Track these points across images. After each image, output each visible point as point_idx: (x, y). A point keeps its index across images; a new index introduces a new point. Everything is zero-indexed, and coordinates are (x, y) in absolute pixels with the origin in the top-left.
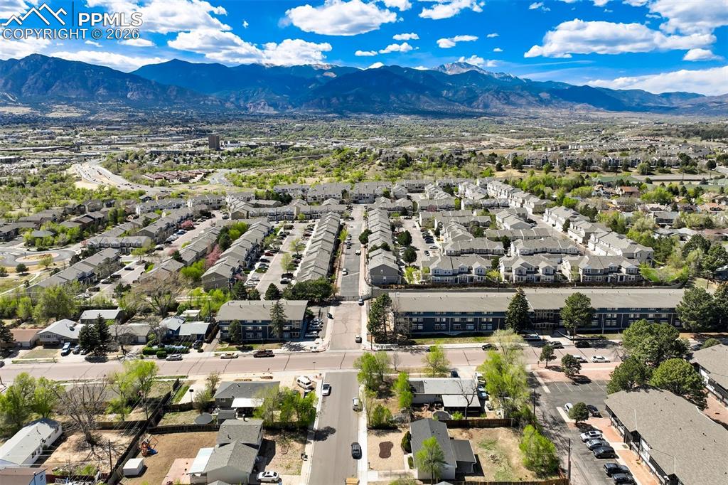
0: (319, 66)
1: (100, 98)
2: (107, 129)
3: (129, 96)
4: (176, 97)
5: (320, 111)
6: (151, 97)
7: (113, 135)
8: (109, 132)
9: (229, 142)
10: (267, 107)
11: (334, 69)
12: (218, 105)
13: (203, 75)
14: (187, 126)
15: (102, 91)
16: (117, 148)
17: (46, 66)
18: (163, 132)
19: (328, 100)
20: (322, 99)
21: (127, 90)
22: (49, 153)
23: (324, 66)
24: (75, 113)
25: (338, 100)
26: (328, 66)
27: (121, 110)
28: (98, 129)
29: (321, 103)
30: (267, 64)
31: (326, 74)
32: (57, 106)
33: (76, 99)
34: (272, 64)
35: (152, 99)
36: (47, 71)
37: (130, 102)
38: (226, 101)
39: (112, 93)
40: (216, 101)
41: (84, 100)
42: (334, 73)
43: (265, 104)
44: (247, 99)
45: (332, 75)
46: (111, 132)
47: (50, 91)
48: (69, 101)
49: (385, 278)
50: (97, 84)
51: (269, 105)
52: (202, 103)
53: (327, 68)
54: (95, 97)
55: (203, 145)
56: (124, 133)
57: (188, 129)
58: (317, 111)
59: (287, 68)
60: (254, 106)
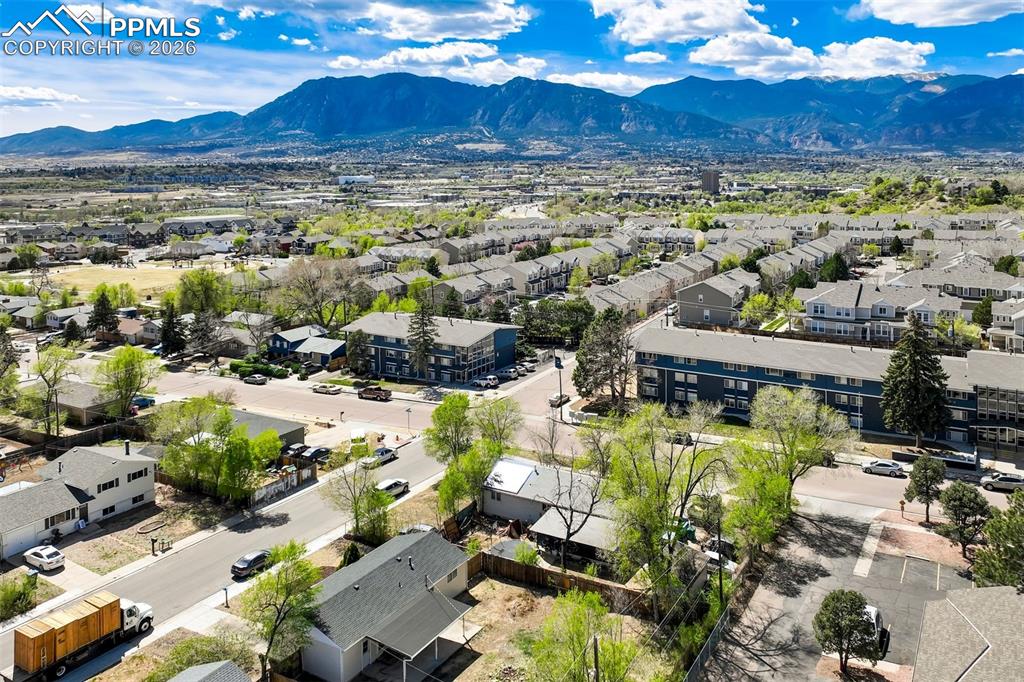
0: (914, 77)
1: (587, 132)
2: (580, 168)
3: (623, 128)
4: (686, 128)
5: (910, 146)
6: (651, 128)
7: (585, 174)
8: (581, 171)
9: (735, 184)
10: (821, 142)
11: (941, 80)
12: (745, 139)
13: (728, 97)
14: (688, 165)
15: (590, 122)
16: (579, 190)
17: (528, 92)
18: (652, 172)
19: (928, 130)
20: (916, 128)
21: (622, 119)
22: (495, 193)
23: (924, 76)
24: (555, 150)
25: (945, 127)
26: (931, 75)
27: (610, 147)
28: (569, 168)
29: (915, 134)
30: (828, 77)
31: (927, 88)
32: (536, 142)
33: (558, 133)
34: (835, 77)
35: (653, 132)
36: (528, 98)
37: (623, 137)
38: (758, 133)
39: (602, 124)
40: (742, 134)
41: (568, 134)
42: (941, 86)
43: (818, 138)
44: (791, 130)
45: (939, 89)
46: (584, 171)
47: (529, 123)
48: (550, 136)
49: (707, 313)
50: (585, 113)
51: (824, 139)
52: (722, 136)
53: (929, 78)
54: (581, 130)
55: (696, 188)
56: (600, 173)
57: (688, 168)
58: (905, 147)
59: (860, 82)
60: (801, 141)
